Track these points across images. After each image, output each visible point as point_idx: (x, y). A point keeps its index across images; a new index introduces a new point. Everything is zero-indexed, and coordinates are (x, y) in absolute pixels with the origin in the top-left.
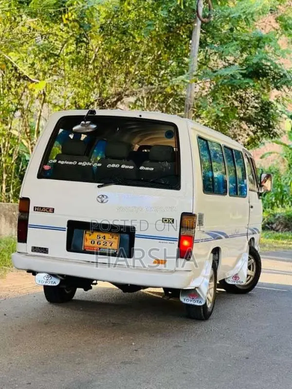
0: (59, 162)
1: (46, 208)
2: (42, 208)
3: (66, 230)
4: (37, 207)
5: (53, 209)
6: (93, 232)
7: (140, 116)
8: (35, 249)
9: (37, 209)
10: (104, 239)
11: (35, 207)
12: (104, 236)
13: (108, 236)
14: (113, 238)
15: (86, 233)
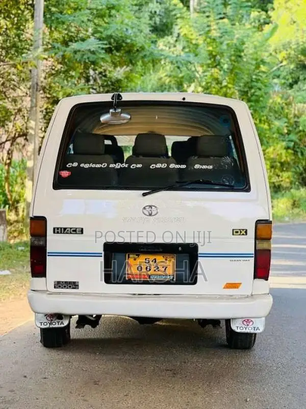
0: (82, 165)
1: (71, 228)
2: (65, 229)
3: (103, 255)
4: (58, 229)
5: (82, 229)
6: (138, 255)
7: (184, 99)
8: (58, 285)
9: (57, 231)
10: (155, 262)
11: (54, 229)
12: (155, 259)
13: (160, 258)
14: (166, 260)
15: (129, 257)
